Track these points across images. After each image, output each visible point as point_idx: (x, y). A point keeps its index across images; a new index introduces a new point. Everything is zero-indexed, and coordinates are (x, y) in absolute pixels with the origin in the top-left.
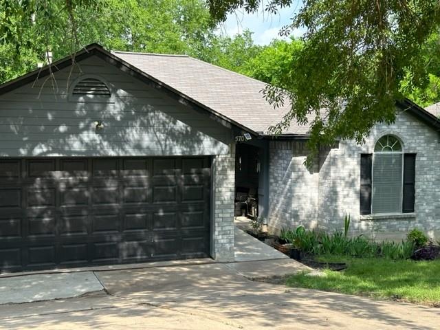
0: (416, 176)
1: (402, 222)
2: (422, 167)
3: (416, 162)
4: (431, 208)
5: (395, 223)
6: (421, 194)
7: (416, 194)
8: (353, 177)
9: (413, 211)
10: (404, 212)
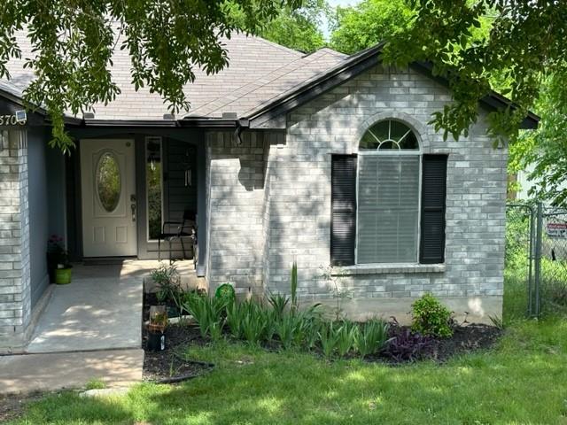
0: (448, 197)
1: (416, 280)
2: (460, 179)
3: (449, 171)
4: (478, 255)
5: (402, 282)
6: (457, 229)
7: (447, 230)
8: (314, 197)
9: (441, 261)
10: (422, 261)
